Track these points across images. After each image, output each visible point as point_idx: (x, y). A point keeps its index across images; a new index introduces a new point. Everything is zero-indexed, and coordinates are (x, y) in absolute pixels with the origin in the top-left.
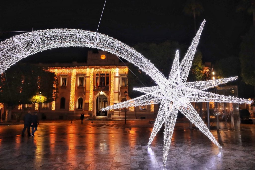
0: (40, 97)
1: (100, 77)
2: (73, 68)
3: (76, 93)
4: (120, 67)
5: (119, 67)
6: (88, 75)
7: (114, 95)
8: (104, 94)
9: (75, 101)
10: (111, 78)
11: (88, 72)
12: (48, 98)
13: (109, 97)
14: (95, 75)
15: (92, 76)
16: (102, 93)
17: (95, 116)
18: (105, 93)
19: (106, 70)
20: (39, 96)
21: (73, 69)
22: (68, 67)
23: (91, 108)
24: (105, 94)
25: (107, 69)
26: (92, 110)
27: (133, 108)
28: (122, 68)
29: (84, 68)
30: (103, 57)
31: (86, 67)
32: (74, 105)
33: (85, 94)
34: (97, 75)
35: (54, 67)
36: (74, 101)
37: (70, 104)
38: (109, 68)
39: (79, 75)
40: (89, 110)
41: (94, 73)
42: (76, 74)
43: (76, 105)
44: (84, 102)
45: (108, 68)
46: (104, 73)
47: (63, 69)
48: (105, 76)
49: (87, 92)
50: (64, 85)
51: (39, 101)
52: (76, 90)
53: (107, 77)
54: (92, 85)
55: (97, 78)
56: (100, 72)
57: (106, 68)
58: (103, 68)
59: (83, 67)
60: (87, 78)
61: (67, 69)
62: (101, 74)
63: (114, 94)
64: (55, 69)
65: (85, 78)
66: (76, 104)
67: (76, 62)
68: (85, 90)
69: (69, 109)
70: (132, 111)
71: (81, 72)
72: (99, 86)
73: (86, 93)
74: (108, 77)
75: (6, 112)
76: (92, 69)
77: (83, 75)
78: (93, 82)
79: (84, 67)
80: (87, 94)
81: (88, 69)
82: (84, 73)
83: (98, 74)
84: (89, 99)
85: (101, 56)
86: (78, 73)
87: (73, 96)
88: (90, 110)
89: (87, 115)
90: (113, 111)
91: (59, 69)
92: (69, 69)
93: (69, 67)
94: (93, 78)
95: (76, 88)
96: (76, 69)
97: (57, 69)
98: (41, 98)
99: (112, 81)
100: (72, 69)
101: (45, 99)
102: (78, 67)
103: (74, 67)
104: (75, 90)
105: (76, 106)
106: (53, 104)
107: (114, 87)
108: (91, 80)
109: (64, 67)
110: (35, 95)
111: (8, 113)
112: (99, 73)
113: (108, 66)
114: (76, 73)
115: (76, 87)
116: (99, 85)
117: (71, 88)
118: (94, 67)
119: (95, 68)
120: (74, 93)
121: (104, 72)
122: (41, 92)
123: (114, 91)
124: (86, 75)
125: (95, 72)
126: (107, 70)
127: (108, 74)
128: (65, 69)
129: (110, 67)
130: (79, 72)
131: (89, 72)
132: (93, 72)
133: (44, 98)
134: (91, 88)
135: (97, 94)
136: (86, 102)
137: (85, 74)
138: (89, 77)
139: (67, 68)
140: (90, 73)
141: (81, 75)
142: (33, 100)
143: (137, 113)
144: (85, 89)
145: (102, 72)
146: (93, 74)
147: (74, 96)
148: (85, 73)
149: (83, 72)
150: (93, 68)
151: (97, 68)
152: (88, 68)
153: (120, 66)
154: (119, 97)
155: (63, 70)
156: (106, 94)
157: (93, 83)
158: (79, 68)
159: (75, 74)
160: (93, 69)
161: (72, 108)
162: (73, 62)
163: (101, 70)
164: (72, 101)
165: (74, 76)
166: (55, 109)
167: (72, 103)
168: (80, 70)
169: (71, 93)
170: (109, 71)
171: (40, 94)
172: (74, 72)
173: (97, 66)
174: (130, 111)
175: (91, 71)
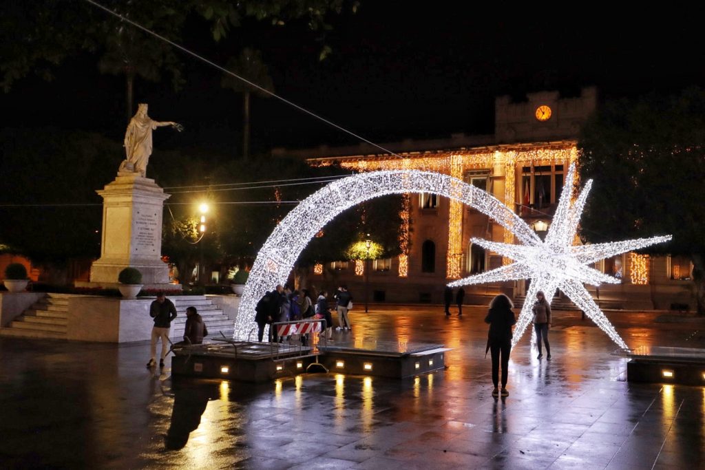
0: (368, 246)
1: (536, 177)
2: (454, 154)
3: (465, 227)
6: (497, 173)
9: (462, 249)
11: (498, 162)
12: (385, 247)
14: (520, 170)
15: (510, 175)
16: (541, 226)
17: (520, 295)
19: (554, 154)
20: (364, 243)
21: (455, 156)
22: (439, 151)
25: (557, 149)
27: (644, 273)
29: (485, 153)
30: (543, 113)
31: (491, 148)
32: (460, 262)
33: (491, 231)
34: (526, 169)
35: (401, 152)
36: (458, 252)
37: (448, 259)
38: (563, 149)
39: (472, 173)
41: (515, 165)
42: (464, 172)
43: (465, 262)
44: (488, 254)
45: (560, 148)
46: (547, 165)
47: (426, 156)
49: (496, 224)
50: (431, 204)
51: (365, 256)
52: (465, 217)
53: (557, 176)
54: (513, 201)
55: (526, 180)
56: (533, 160)
57: (553, 148)
58: (545, 148)
59: (484, 148)
60: (497, 183)
61: (438, 156)
62: (537, 169)
64: (404, 160)
65: (489, 180)
66: (465, 258)
67: (461, 136)
69: (446, 274)
70: (642, 282)
71: (478, 164)
72: (531, 206)
73: (494, 226)
74: (561, 175)
75: (296, 282)
76: (511, 152)
77: (485, 173)
78: (513, 194)
79: (487, 149)
80: (496, 229)
81: (498, 155)
82: (486, 167)
83: (529, 168)
85: (537, 112)
86: (469, 167)
87: (458, 236)
91: (415, 157)
92: (444, 156)
93: (441, 151)
94: (514, 180)
95: (466, 214)
96: (465, 154)
97: (409, 157)
98: (369, 248)
100: (450, 156)
101: (378, 250)
102: (469, 150)
103: (455, 149)
104: (460, 217)
105: (465, 266)
106: (403, 261)
108: (507, 187)
109: (429, 152)
110: (356, 241)
111: (300, 283)
112: (533, 163)
113: (560, 142)
114: (465, 166)
115: (466, 210)
116: (531, 203)
117: (449, 213)
118: (516, 147)
119: (518, 150)
120: (460, 228)
121: (546, 160)
122: (368, 235)
124: (493, 173)
125: (520, 161)
126: (556, 155)
127: (559, 168)
128: (432, 156)
129: (567, 143)
130: (472, 166)
131: (501, 164)
132: (512, 162)
133: (378, 247)
137: (491, 170)
138: (502, 178)
139: (437, 153)
140: (505, 167)
141: (478, 173)
142: (352, 253)
143: (660, 289)
145: (540, 160)
146: (512, 169)
147: (460, 237)
148: (489, 167)
149: (485, 163)
150: (512, 150)
151: (524, 150)
152: (497, 151)
155: (426, 159)
157: (513, 196)
158: (473, 153)
159: (462, 171)
160: (512, 154)
161: (455, 270)
162: (453, 136)
163: (537, 154)
164: (455, 251)
165: (457, 177)
166: (408, 274)
167: (455, 257)
168: (474, 159)
169: (451, 228)
170: (562, 157)
171: (368, 238)
172: (457, 165)
173: (525, 145)
174: (633, 283)
175: (507, 160)
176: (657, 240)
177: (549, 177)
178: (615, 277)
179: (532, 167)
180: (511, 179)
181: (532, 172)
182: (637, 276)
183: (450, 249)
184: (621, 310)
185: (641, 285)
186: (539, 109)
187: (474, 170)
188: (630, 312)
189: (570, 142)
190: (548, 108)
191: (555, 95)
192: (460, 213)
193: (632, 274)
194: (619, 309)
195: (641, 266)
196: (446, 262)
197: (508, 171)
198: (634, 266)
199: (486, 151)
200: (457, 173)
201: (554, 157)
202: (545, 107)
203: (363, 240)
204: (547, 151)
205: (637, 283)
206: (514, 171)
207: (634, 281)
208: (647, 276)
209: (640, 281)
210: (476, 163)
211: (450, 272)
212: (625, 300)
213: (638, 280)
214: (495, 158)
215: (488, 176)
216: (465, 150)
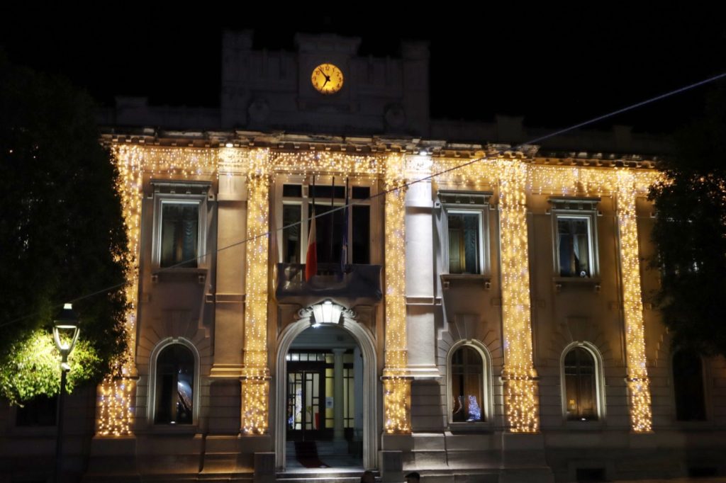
3: (144, 311)
4: (438, 145)
5: (436, 148)
6: (227, 193)
7: (407, 329)
8: (342, 319)
10: (388, 218)
11: (227, 169)
13: (373, 343)
14: (280, 191)
15: (259, 200)
16: (327, 313)
17: (281, 469)
18: (346, 315)
19: (353, 163)
21: (123, 147)
23: (260, 413)
24: (350, 324)
25: (360, 154)
26: (261, 431)
27: (531, 409)
28: (452, 156)
29: (196, 146)
30: (328, 79)
31: (215, 136)
32: (133, 398)
33: (211, 321)
34: (291, 191)
36: (127, 372)
37: (102, 389)
38: (371, 154)
39: (165, 190)
40: (242, 432)
41: (270, 178)
42: (145, 184)
43: (143, 396)
44: (204, 377)
45: (366, 152)
46: (338, 184)
48: (348, 203)
49: (225, 307)
52: (144, 290)
53: (355, 208)
54: (265, 256)
55: (291, 214)
56: (309, 173)
57: (351, 151)
58: (335, 149)
59: (198, 134)
60: (226, 215)
62: (317, 191)
63: (408, 323)
65: (205, 208)
66: (144, 386)
67: (141, 102)
68: (214, 290)
69: (93, 428)
70: (527, 429)
71: (179, 171)
73: (218, 312)
74: (367, 209)
76: (260, 150)
77: (195, 191)
78: (264, 241)
79: (205, 137)
80: (223, 317)
81: (230, 154)
82: (200, 177)
83: (299, 187)
84: (243, 352)
85: (314, 74)
86: (158, 176)
88: (249, 431)
89: (229, 465)
90: (407, 435)
94: (267, 210)
95: (147, 280)
96: (147, 144)
99: (393, 238)
102: (161, 136)
104: (135, 288)
105: (143, 407)
107: (407, 275)
108: (250, 223)
112: (307, 179)
113: (366, 140)
114: (146, 171)
115: (147, 273)
118: (274, 140)
119: (276, 148)
121: (336, 173)
122: (68, 306)
123: (408, 300)
124: (216, 192)
125: (281, 172)
126: (357, 165)
127: (362, 192)
129: (381, 144)
130: (164, 172)
131: (238, 174)
132: (264, 172)
134: (258, 278)
135: (295, 316)
136: (222, 371)
137: (212, 186)
138: (240, 205)
140: (246, 182)
141: (180, 190)
144: (208, 284)
145: (324, 173)
146: (264, 186)
148: (205, 178)
149: (196, 169)
150: (263, 145)
151: (290, 148)
152: (229, 146)
153: (443, 143)
154: (440, 338)
156: (358, 321)
157: (266, 244)
158: (168, 144)
159: (140, 183)
160: (261, 156)
161: (118, 418)
162: (121, 101)
163: (316, 160)
164: (119, 371)
165: (129, 194)
167: (120, 385)
168: (171, 157)
170: (369, 171)
172: (130, 167)
173: (294, 137)
174: (512, 430)
175: (251, 167)
179: (305, 187)
180: (259, 207)
181: (305, 197)
182: (520, 415)
185: (525, 434)
186: (317, 69)
187: (170, 181)
189: (388, 141)
190: (337, 70)
191: (353, 44)
193: (509, 413)
195: (525, 395)
197: (253, 190)
198: (513, 396)
199: (200, 142)
201: (353, 168)
202: (331, 66)
204: (338, 156)
205: (520, 430)
206: (266, 190)
207: (515, 427)
208: (536, 415)
209: (525, 425)
210: (175, 169)
211: (106, 422)
212: (502, 467)
213: (521, 423)
214: (221, 160)
215: (202, 199)
216: (153, 135)
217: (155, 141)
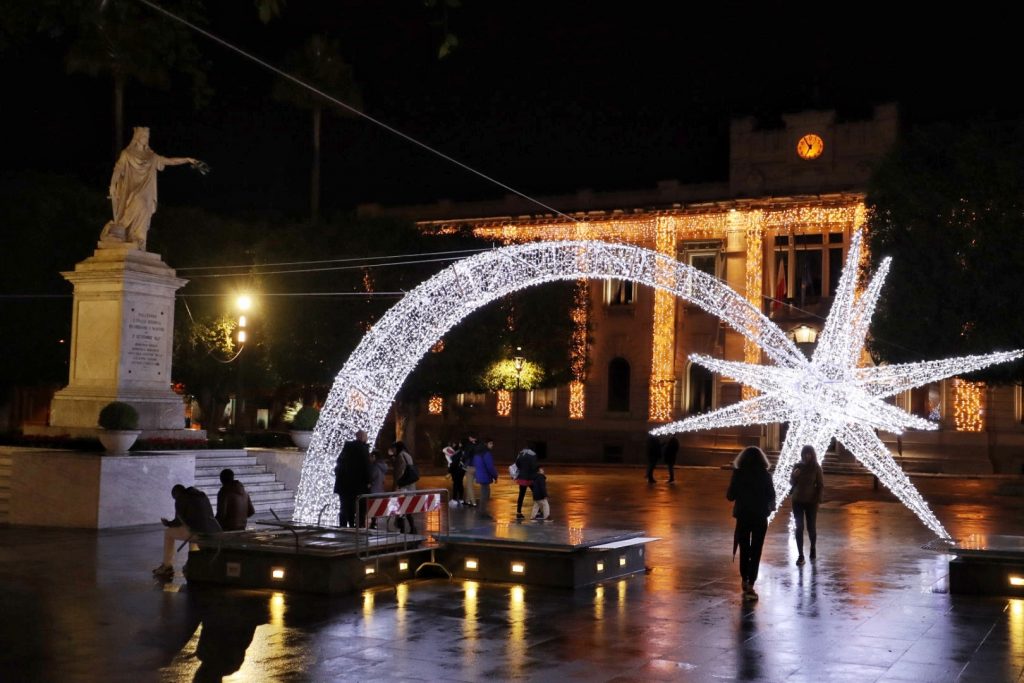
0: (518, 367)
1: (798, 253)
2: (661, 215)
3: (679, 335)
6: (734, 246)
9: (675, 373)
11: (734, 228)
12: (547, 370)
14: (771, 242)
15: (755, 250)
16: (806, 334)
19: (827, 215)
20: (512, 363)
21: (662, 218)
22: (636, 210)
25: (833, 207)
27: (976, 413)
29: (712, 212)
30: (810, 147)
31: (722, 204)
32: (672, 395)
34: (781, 240)
35: (574, 211)
36: (668, 377)
37: (652, 388)
38: (843, 206)
39: (692, 247)
41: (763, 233)
42: (677, 244)
43: (679, 394)
44: (718, 381)
45: (837, 205)
46: (815, 233)
47: (616, 218)
48: (825, 247)
49: (731, 331)
50: (623, 298)
51: (513, 384)
52: (680, 320)
53: (832, 251)
54: (760, 293)
55: (781, 257)
56: (793, 225)
57: (826, 205)
58: (812, 205)
59: (711, 204)
60: (733, 263)
61: (635, 218)
62: (800, 239)
64: (578, 224)
65: (719, 258)
66: (679, 387)
67: (674, 184)
69: (646, 414)
70: (973, 428)
71: (701, 232)
72: (789, 301)
73: (727, 335)
74: (839, 250)
75: (398, 426)
76: (756, 211)
77: (713, 246)
78: (759, 281)
79: (716, 206)
80: (730, 339)
81: (734, 217)
82: (715, 236)
83: (787, 237)
85: (800, 145)
86: (687, 237)
87: (667, 352)
89: (733, 444)
91: (597, 219)
92: (644, 218)
93: (641, 210)
94: (761, 257)
95: (681, 313)
96: (677, 215)
97: (587, 220)
98: (519, 370)
100: (655, 218)
101: (535, 374)
102: (686, 208)
103: (663, 206)
104: (672, 319)
105: (679, 401)
106: (577, 393)
108: (749, 269)
109: (620, 211)
110: (498, 359)
111: (404, 429)
112: (792, 230)
113: (837, 195)
114: (679, 234)
115: (680, 308)
116: (790, 296)
117: (653, 312)
118: (765, 204)
119: (768, 209)
120: (672, 337)
121: (814, 224)
122: (519, 349)
124: (726, 246)
125: (772, 227)
126: (831, 216)
127: (837, 238)
128: (626, 219)
129: (848, 197)
130: (691, 234)
131: (740, 231)
132: (758, 227)
133: (534, 370)
137: (723, 242)
138: (741, 255)
139: (633, 213)
140: (746, 237)
141: (702, 246)
142: (492, 378)
143: (1003, 440)
145: (804, 225)
146: (758, 240)
147: (671, 353)
148: (720, 236)
149: (712, 229)
150: (758, 207)
151: (778, 208)
152: (733, 211)
155: (615, 223)
157: (760, 284)
158: (693, 213)
159: (674, 243)
160: (758, 215)
161: (663, 408)
162: (661, 184)
163: (798, 215)
164: (663, 377)
165: (666, 252)
166: (584, 413)
167: (662, 386)
168: (695, 223)
169: (657, 338)
170: (840, 221)
171: (518, 354)
172: (667, 233)
173: (780, 199)
174: (959, 429)
175: (749, 225)
176: (999, 357)
177: (819, 253)
178: (929, 420)
179: (791, 237)
180: (755, 256)
181: (791, 245)
182: (966, 417)
183: (655, 373)
184: (939, 475)
185: (971, 433)
186: (803, 140)
187: (693, 241)
188: (954, 478)
189: (853, 195)
190: (818, 138)
191: (829, 116)
192: (671, 313)
193: (956, 415)
194: (937, 473)
195: (971, 400)
196: (648, 394)
197: (750, 243)
198: (960, 401)
199: (715, 209)
200: (667, 247)
201: (827, 219)
202: (813, 136)
203: (511, 358)
204: (815, 210)
205: (966, 429)
206: (761, 242)
207: (961, 426)
208: (981, 417)
209: (971, 426)
210: (699, 230)
211: (655, 411)
212: (946, 458)
213: (967, 425)
214: (729, 222)
215: (717, 252)
216: (680, 208)
217: (684, 212)
